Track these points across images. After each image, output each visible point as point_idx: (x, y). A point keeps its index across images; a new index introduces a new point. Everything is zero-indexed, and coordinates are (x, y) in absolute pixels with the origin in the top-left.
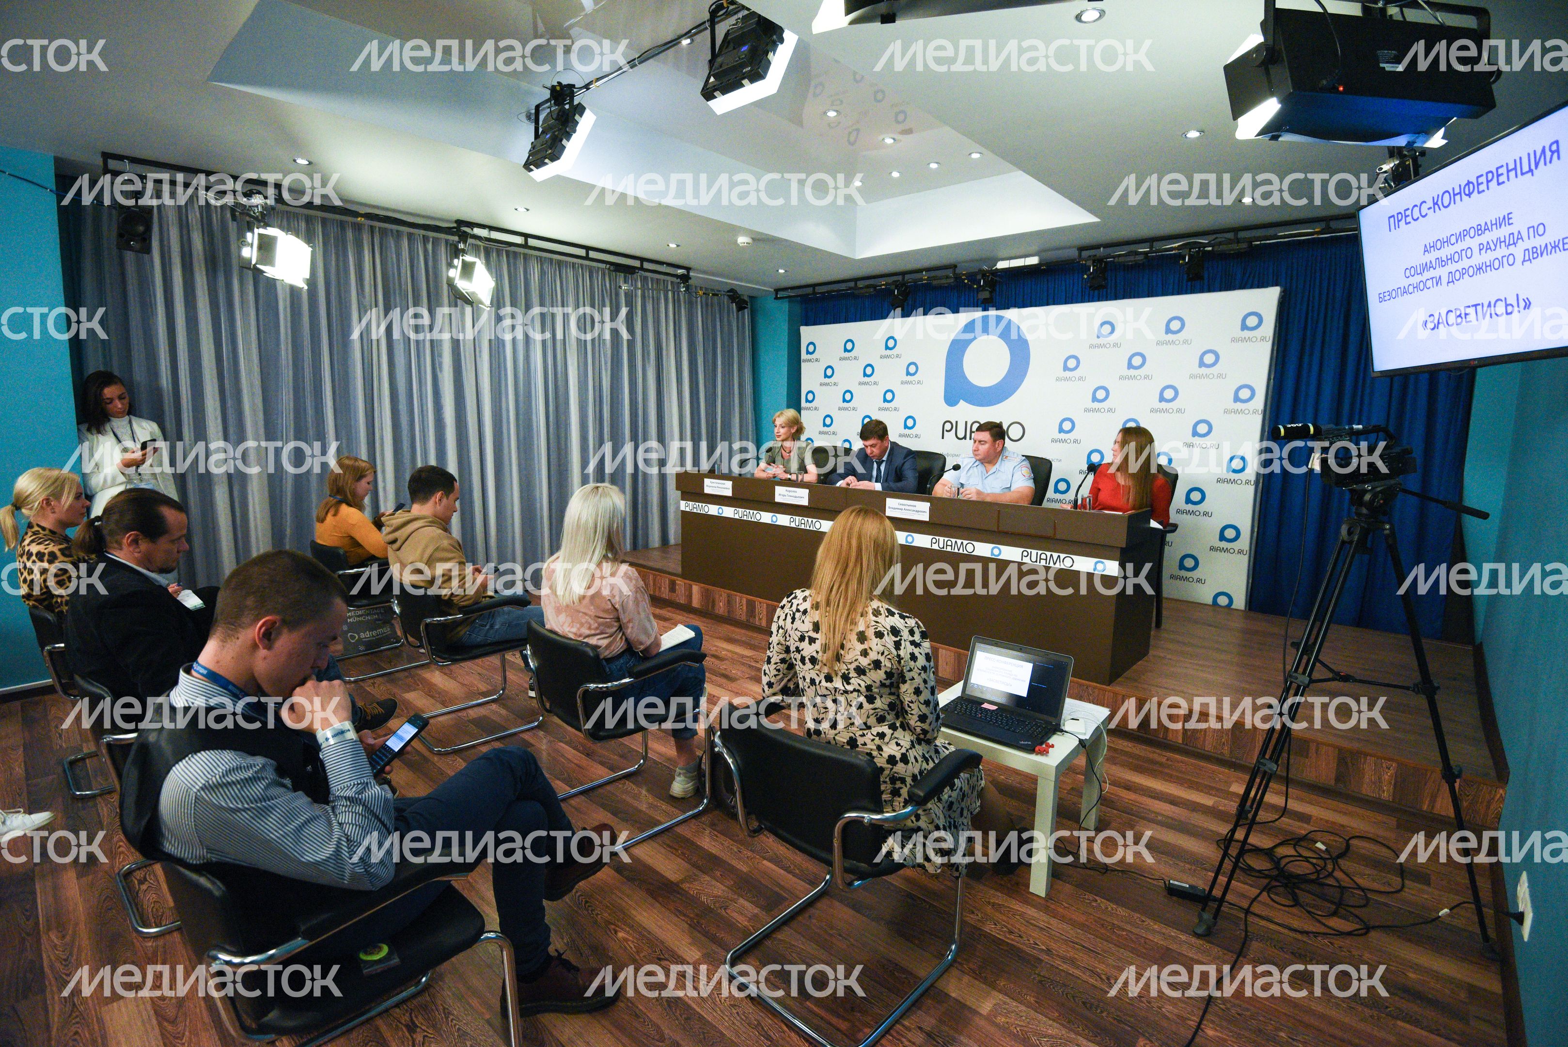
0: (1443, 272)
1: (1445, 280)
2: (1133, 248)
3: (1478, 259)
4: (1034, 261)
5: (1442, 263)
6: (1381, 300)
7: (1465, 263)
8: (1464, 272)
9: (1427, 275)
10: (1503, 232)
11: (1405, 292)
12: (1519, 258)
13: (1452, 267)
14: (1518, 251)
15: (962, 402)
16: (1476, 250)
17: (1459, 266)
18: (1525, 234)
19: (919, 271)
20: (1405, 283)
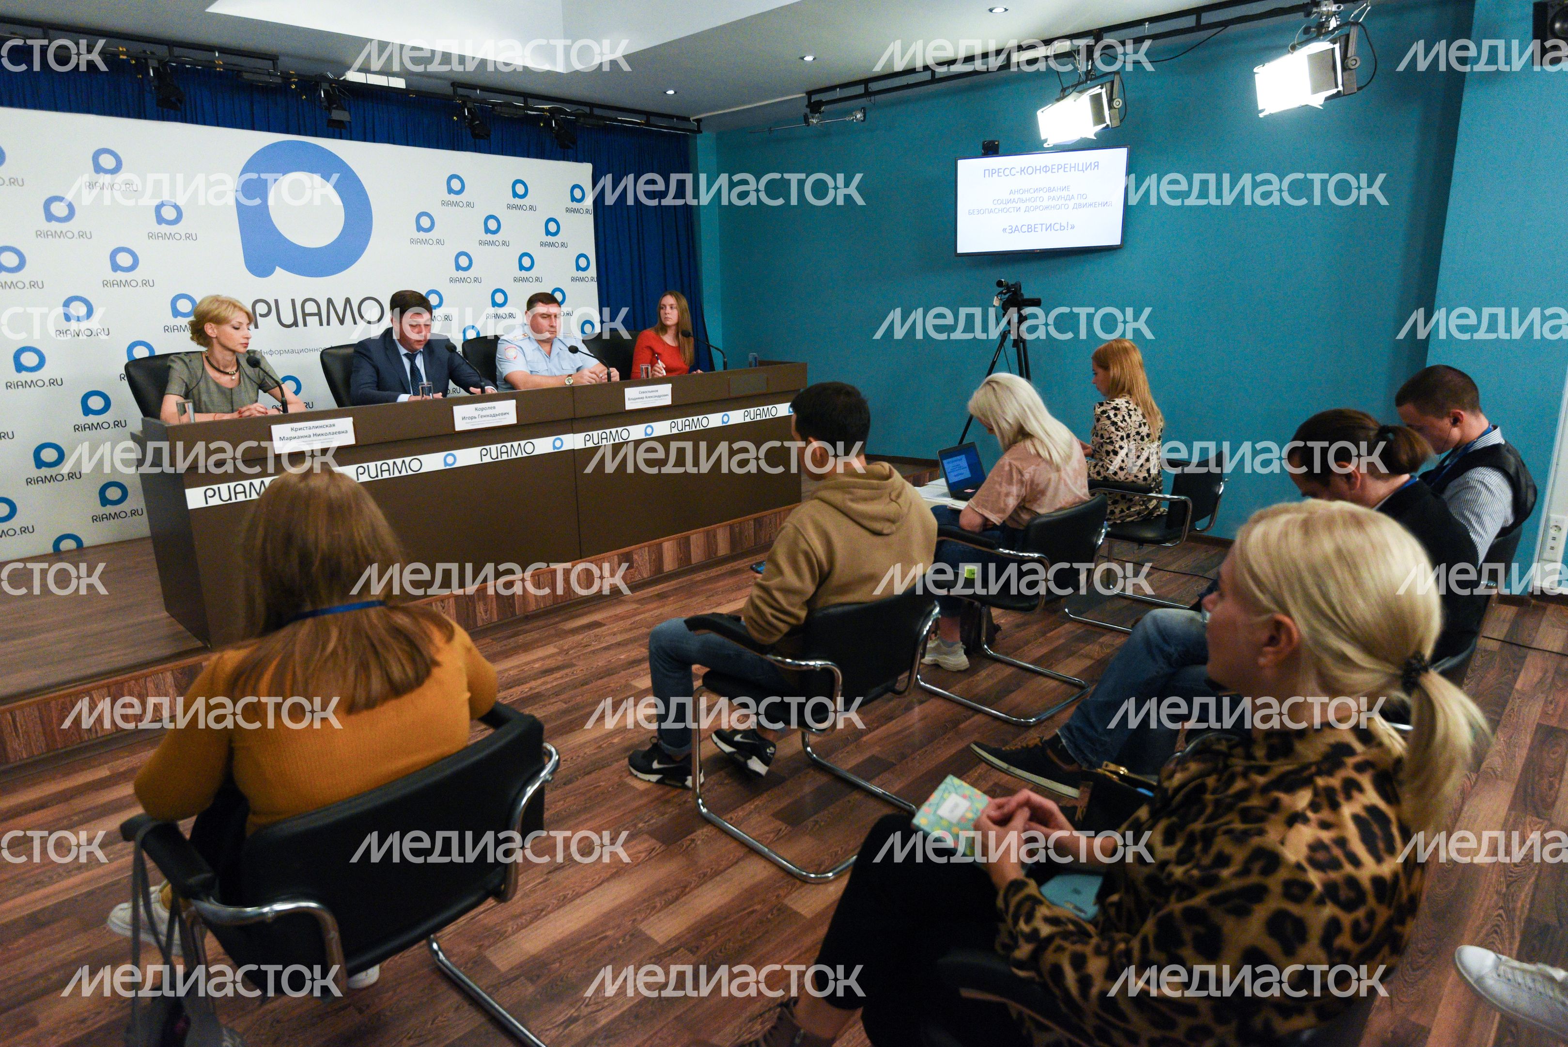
0: (1023, 206)
1: (1023, 209)
2: (509, 99)
3: (1046, 203)
4: (399, 83)
5: (1022, 201)
6: (971, 212)
7: (1038, 203)
8: (1037, 208)
9: (1009, 205)
10: (1064, 193)
11: (991, 211)
12: (1071, 206)
13: (1029, 204)
14: (1071, 203)
15: (278, 270)
16: (1046, 198)
17: (1034, 204)
18: (1076, 197)
19: (211, 49)
20: (993, 207)
